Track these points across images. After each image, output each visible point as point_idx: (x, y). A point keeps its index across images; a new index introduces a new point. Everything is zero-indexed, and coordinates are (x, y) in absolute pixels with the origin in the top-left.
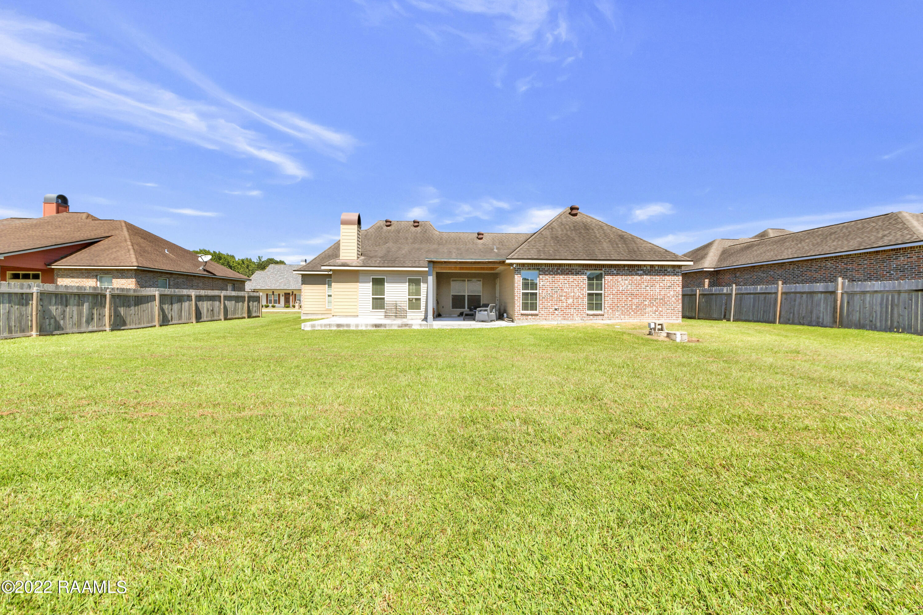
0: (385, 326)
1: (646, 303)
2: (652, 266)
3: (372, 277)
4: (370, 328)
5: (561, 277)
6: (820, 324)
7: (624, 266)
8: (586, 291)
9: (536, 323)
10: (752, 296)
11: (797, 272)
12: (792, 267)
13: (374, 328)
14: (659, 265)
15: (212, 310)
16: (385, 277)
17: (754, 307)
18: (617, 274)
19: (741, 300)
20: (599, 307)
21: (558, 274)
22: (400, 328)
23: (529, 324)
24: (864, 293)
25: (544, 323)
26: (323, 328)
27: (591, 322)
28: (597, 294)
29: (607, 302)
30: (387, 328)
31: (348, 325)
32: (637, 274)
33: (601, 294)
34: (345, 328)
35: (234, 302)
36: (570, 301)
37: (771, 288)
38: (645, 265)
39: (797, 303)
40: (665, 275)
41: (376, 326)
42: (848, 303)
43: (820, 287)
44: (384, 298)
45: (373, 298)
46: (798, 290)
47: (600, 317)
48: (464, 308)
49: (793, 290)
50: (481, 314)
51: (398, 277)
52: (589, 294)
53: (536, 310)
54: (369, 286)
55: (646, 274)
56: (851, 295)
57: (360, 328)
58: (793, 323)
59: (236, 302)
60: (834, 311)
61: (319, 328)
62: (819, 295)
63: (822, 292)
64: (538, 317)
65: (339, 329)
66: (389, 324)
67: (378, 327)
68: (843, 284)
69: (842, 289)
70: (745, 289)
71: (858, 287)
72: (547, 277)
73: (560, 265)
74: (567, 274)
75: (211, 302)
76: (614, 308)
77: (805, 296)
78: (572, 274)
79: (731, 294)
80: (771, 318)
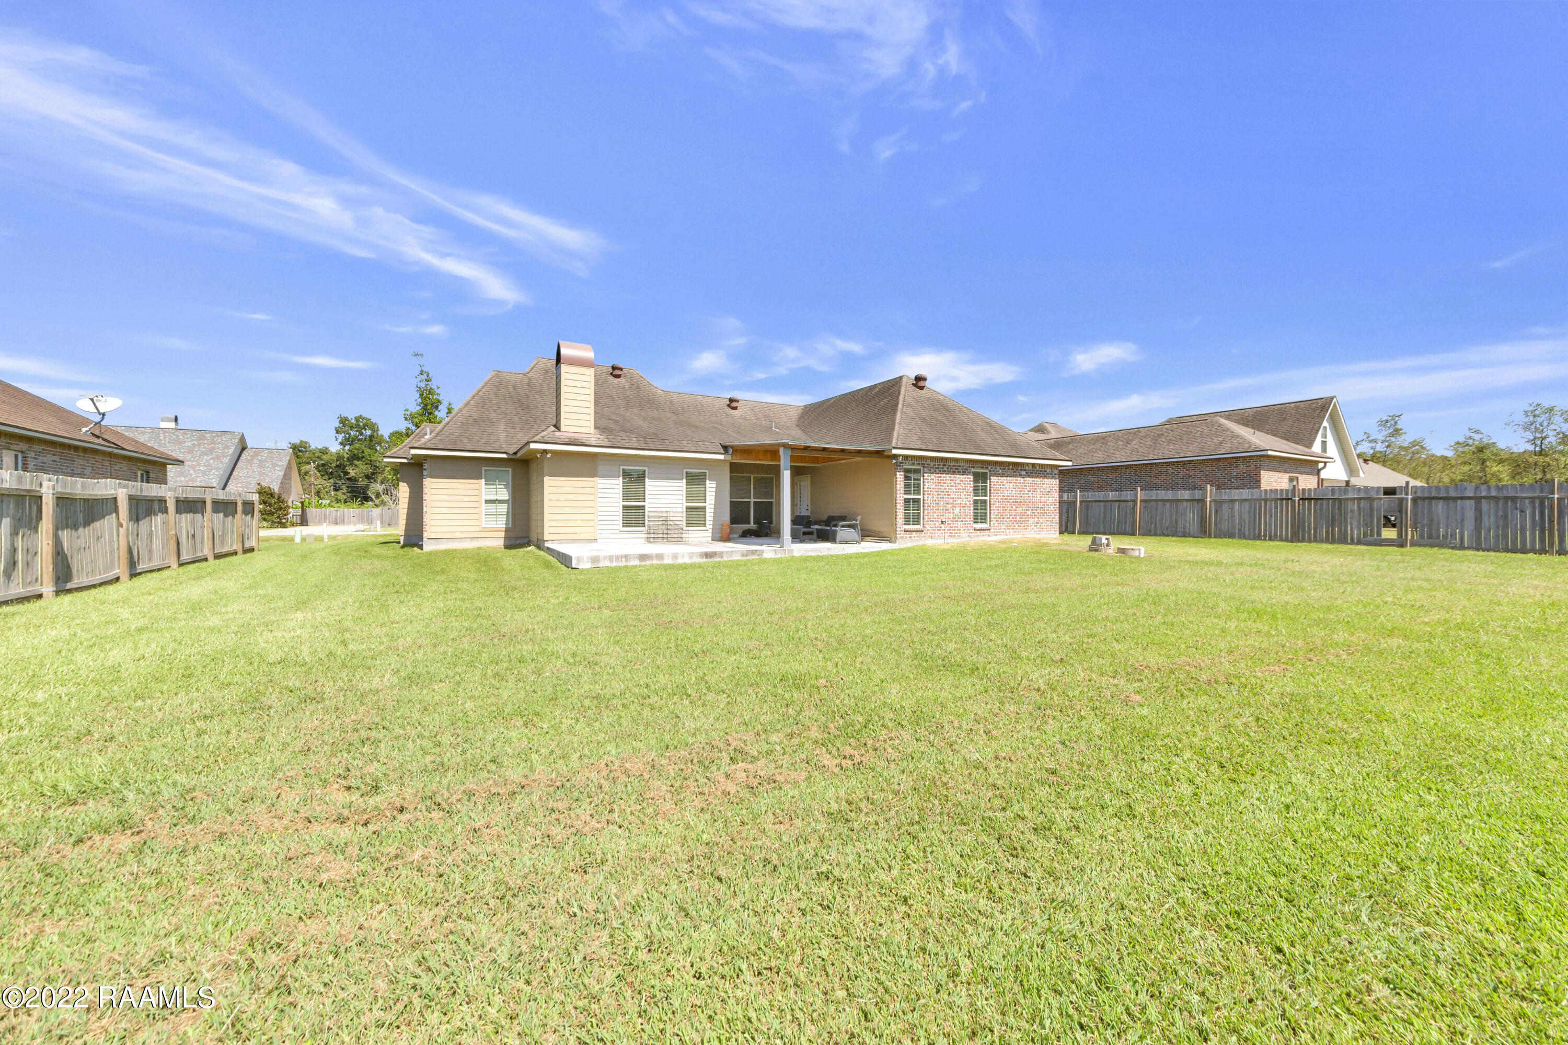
0: (721, 554)
1: (1029, 513)
2: (1033, 465)
3: (622, 467)
4: (697, 560)
5: (948, 476)
6: (1185, 535)
7: (1009, 463)
8: (972, 498)
9: (920, 543)
10: (1102, 504)
11: (1134, 477)
12: (1128, 471)
13: (704, 560)
14: (1039, 465)
15: (194, 536)
16: (646, 469)
17: (1105, 517)
18: (1003, 475)
19: (1087, 509)
20: (984, 520)
21: (944, 472)
22: (744, 558)
23: (913, 544)
24: (1232, 501)
25: (929, 542)
26: (614, 564)
27: (977, 539)
28: (981, 501)
29: (994, 510)
30: (725, 559)
31: (660, 556)
32: (1020, 476)
33: (986, 501)
34: (655, 562)
35: (221, 515)
36: (957, 510)
37: (1128, 495)
38: (1027, 464)
39: (1159, 512)
40: (1045, 477)
41: (708, 555)
42: (1216, 511)
43: (1185, 494)
44: (643, 507)
45: (624, 507)
46: (1160, 498)
47: (987, 533)
48: (749, 523)
49: (1154, 498)
50: (842, 533)
51: (667, 468)
52: (975, 502)
53: (918, 523)
54: (617, 484)
55: (1029, 476)
56: (1218, 503)
57: (680, 561)
58: (1155, 535)
59: (226, 516)
60: (1202, 521)
61: (607, 564)
62: (1185, 503)
63: (1187, 500)
64: (923, 534)
65: (643, 563)
66: (727, 552)
67: (711, 557)
68: (1211, 491)
69: (1211, 497)
70: (1092, 495)
71: (1226, 495)
72: (933, 476)
73: (946, 459)
74: (954, 473)
75: (190, 516)
76: (1000, 519)
77: (1168, 504)
78: (959, 473)
79: (1075, 502)
80: (1128, 529)
